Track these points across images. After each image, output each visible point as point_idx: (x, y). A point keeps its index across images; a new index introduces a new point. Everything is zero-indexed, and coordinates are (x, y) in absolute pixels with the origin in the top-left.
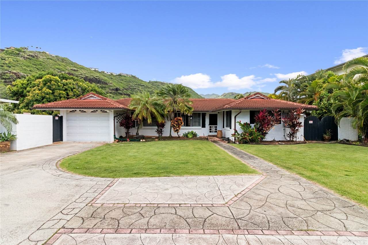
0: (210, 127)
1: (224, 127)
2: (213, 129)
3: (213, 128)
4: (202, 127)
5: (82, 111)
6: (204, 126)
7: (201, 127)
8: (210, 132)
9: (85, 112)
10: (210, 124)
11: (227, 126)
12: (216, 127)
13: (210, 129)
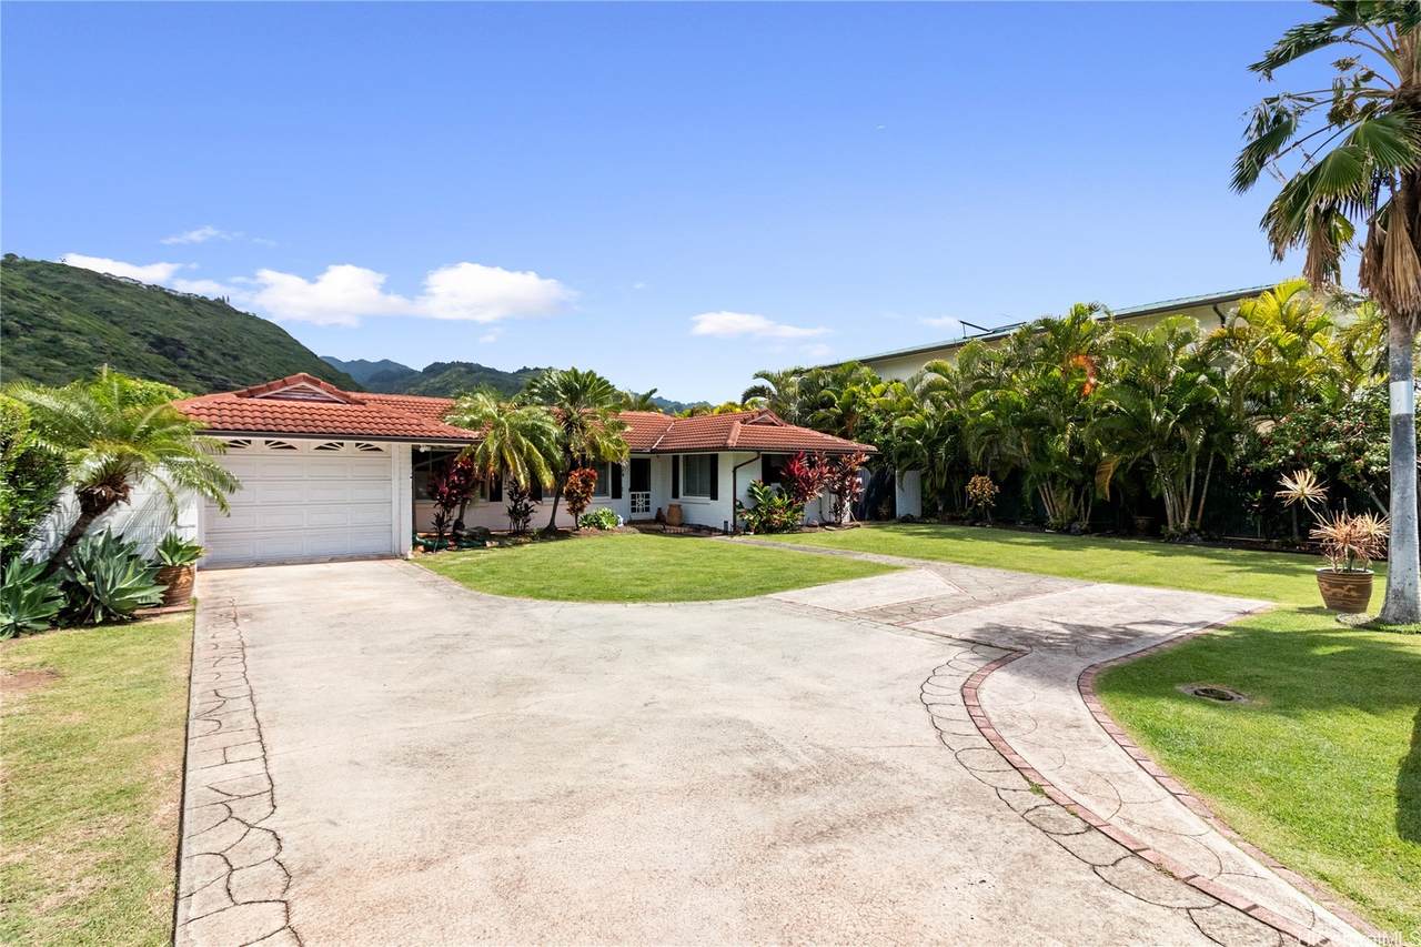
0: (633, 496)
1: (675, 495)
2: (640, 503)
3: (641, 499)
4: (613, 497)
5: (279, 443)
6: (617, 494)
7: (610, 497)
8: (633, 510)
9: (290, 447)
10: (631, 490)
11: (688, 492)
12: (647, 496)
13: (633, 503)
